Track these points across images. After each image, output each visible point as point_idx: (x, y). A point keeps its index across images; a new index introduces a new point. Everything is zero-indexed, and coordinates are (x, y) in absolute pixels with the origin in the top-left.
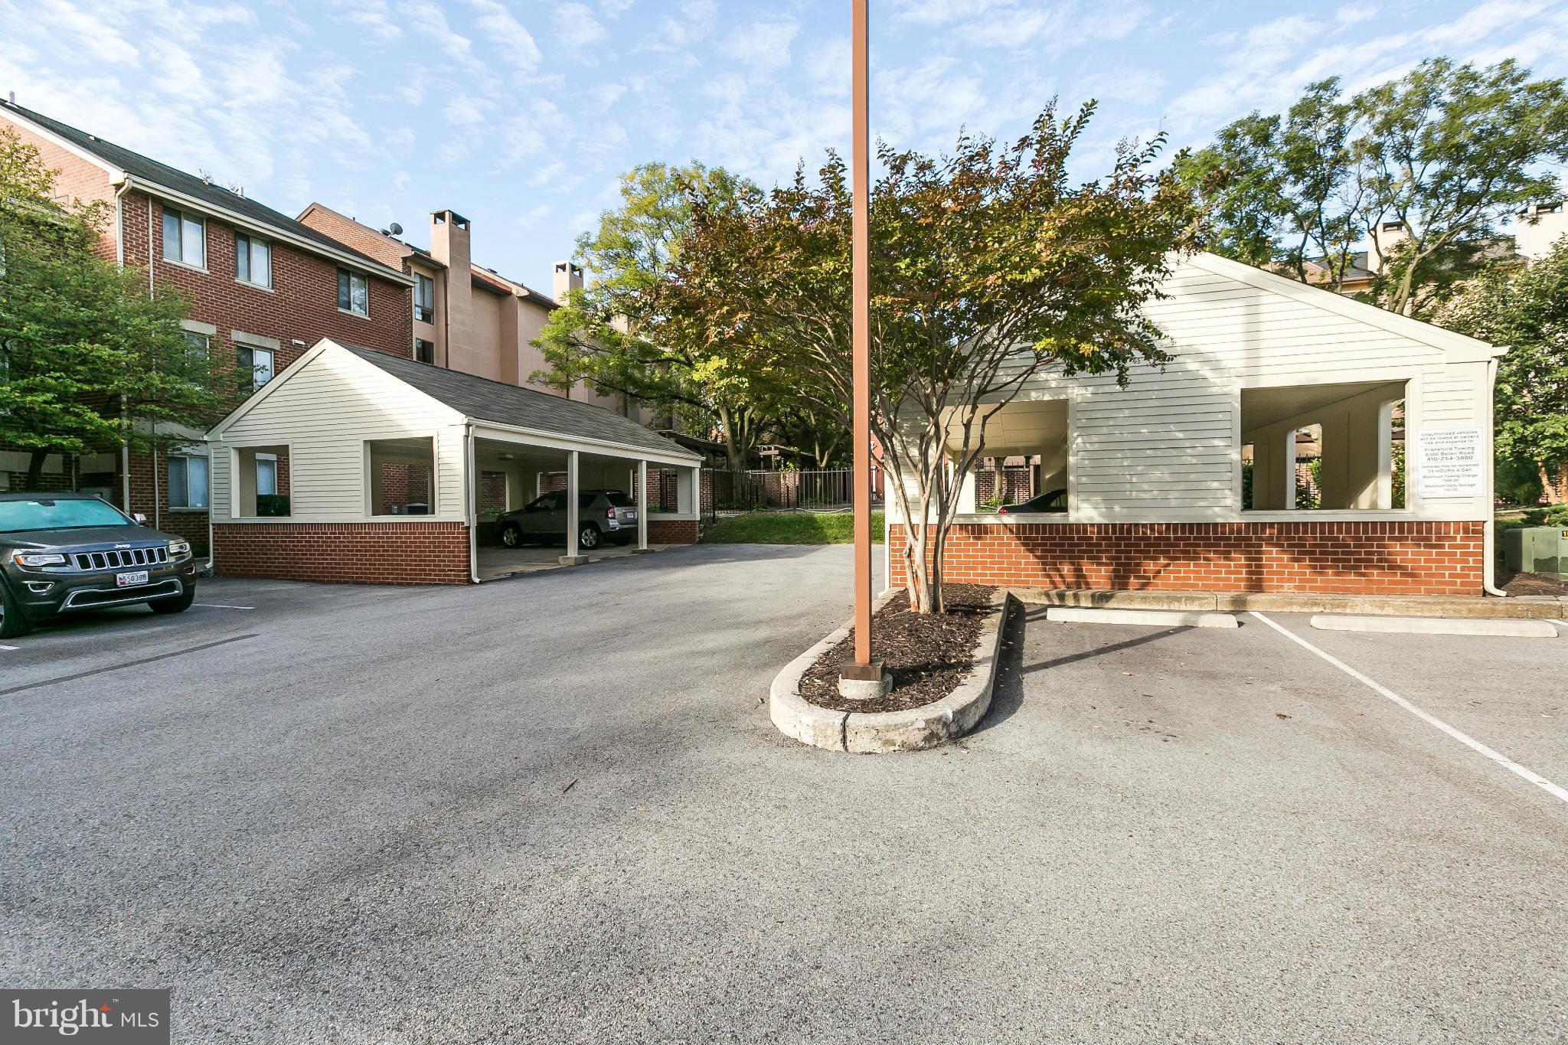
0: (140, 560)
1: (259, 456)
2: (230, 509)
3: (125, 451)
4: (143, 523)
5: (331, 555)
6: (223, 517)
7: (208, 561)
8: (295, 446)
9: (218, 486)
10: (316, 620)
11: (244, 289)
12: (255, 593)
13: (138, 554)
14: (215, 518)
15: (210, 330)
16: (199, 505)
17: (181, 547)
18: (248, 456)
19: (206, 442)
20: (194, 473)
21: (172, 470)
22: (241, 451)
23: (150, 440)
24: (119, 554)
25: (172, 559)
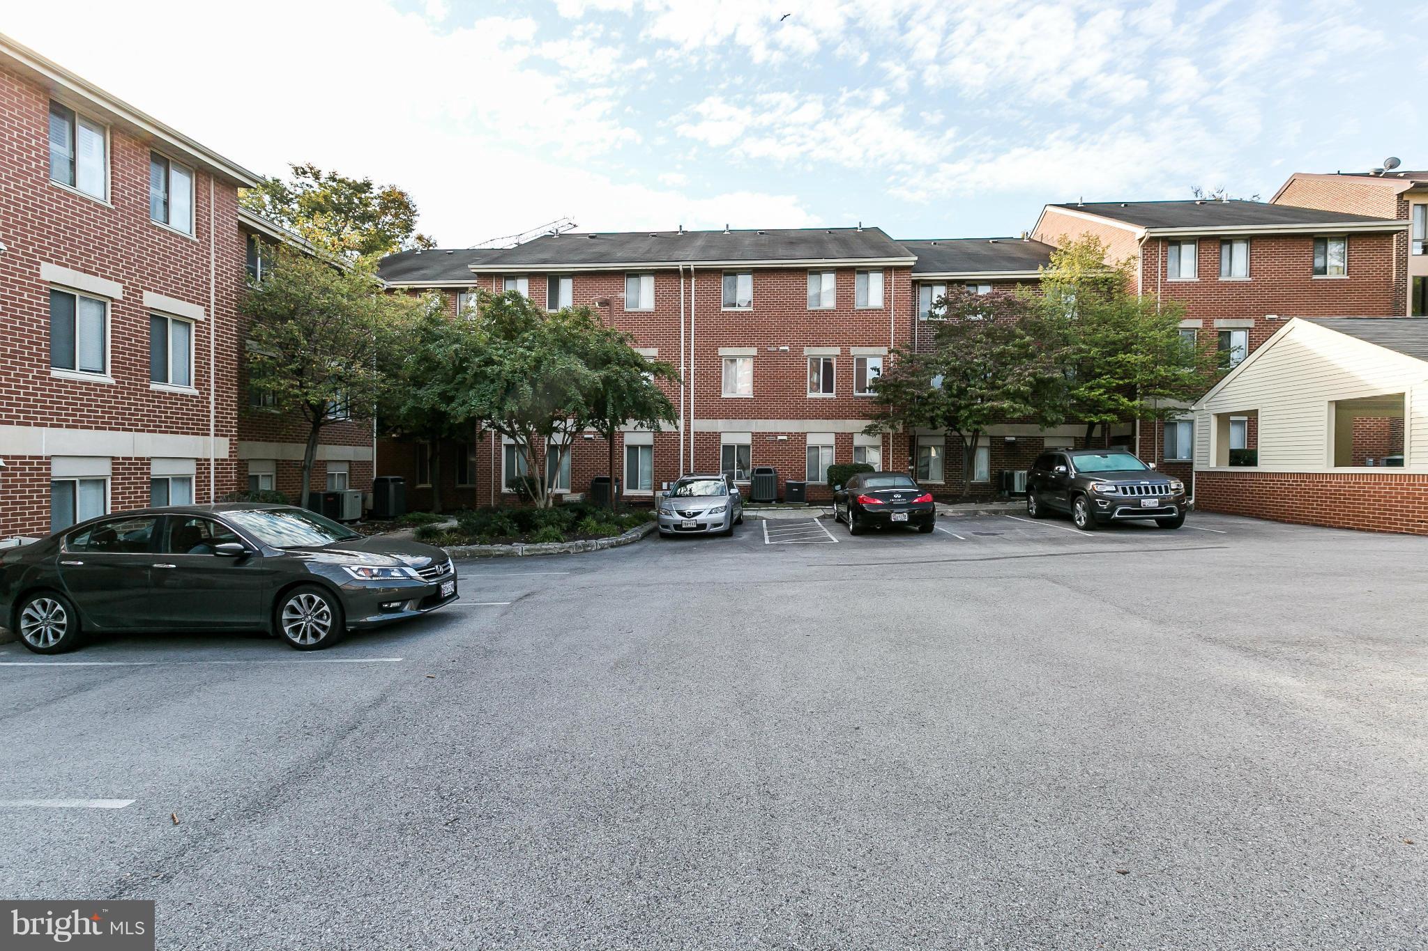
0: (1154, 492)
1: (1232, 418)
2: (1208, 460)
3: (1138, 421)
4: (1154, 469)
5: (1292, 499)
6: (1204, 466)
7: (1191, 499)
8: (1264, 410)
9: (1200, 443)
10: (1275, 545)
11: (1226, 285)
12: (1226, 524)
13: (1153, 488)
14: (1197, 467)
15: (1198, 323)
16: (1185, 457)
17: (1178, 485)
18: (1224, 420)
19: (1192, 411)
20: (1182, 433)
21: (1167, 431)
22: (1218, 416)
23: (1154, 411)
24: (1142, 487)
25: (1172, 493)
